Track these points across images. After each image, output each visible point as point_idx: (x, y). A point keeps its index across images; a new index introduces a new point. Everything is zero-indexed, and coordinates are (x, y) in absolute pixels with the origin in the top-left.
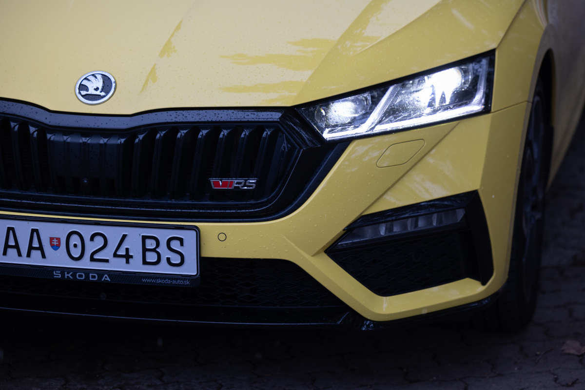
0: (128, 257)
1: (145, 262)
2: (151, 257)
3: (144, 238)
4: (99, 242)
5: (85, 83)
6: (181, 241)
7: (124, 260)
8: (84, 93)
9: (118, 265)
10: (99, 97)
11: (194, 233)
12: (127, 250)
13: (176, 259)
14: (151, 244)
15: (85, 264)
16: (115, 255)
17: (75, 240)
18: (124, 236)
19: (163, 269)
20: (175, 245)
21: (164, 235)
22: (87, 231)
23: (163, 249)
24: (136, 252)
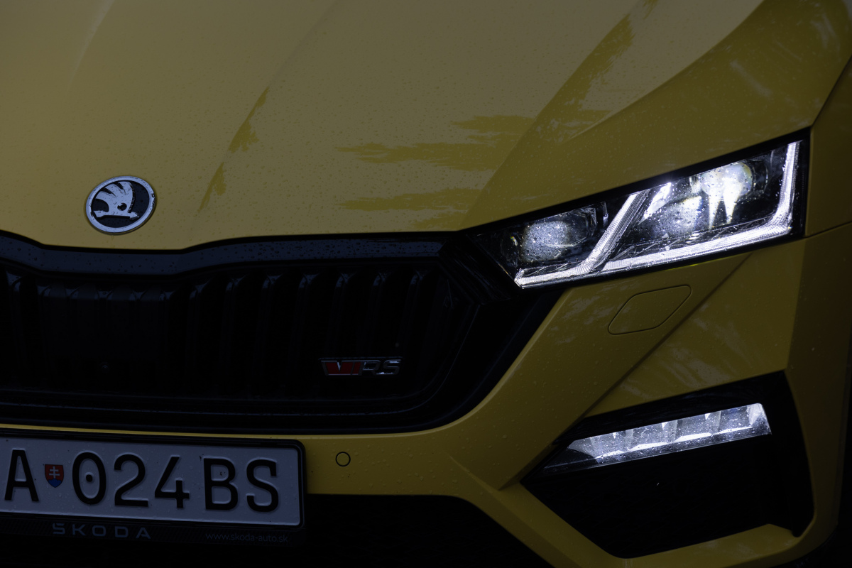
0: (180, 497)
1: (210, 506)
2: (221, 497)
3: (209, 464)
4: (131, 472)
5: (103, 196)
6: (272, 467)
7: (174, 502)
8: (100, 214)
9: (165, 512)
10: (126, 221)
11: (293, 455)
12: (179, 484)
13: (264, 500)
14: (219, 475)
15: (106, 510)
16: (159, 494)
17: (89, 469)
18: (174, 461)
19: (242, 517)
20: (262, 475)
21: (241, 459)
22: (109, 454)
23: (241, 483)
24: (195, 488)
